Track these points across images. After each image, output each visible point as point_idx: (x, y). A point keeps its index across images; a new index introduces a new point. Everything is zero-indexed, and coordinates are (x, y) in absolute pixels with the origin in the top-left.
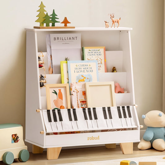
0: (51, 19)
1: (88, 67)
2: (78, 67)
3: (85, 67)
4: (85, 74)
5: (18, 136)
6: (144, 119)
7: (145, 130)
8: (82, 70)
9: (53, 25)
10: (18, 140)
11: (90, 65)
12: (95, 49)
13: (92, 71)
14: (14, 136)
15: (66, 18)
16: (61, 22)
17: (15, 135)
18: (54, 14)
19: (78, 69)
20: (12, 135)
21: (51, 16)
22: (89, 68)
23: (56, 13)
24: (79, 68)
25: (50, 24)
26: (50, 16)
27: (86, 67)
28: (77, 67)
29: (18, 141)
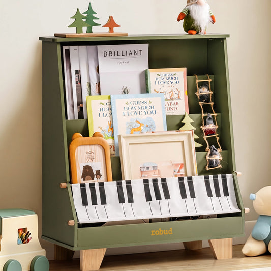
0: (84, 20)
1: (146, 105)
2: (130, 106)
3: (142, 105)
4: (143, 118)
5: (29, 232)
6: (254, 201)
7: (256, 221)
8: (137, 110)
9: (90, 30)
10: (29, 238)
11: (150, 102)
12: (169, 73)
13: (154, 112)
14: (21, 232)
15: (111, 18)
16: (103, 25)
17: (24, 230)
18: (90, 11)
19: (130, 108)
20: (19, 230)
21: (86, 15)
22: (148, 108)
23: (94, 9)
24: (132, 108)
25: (83, 28)
26: (83, 15)
27: (144, 105)
28: (128, 106)
29: (29, 241)
